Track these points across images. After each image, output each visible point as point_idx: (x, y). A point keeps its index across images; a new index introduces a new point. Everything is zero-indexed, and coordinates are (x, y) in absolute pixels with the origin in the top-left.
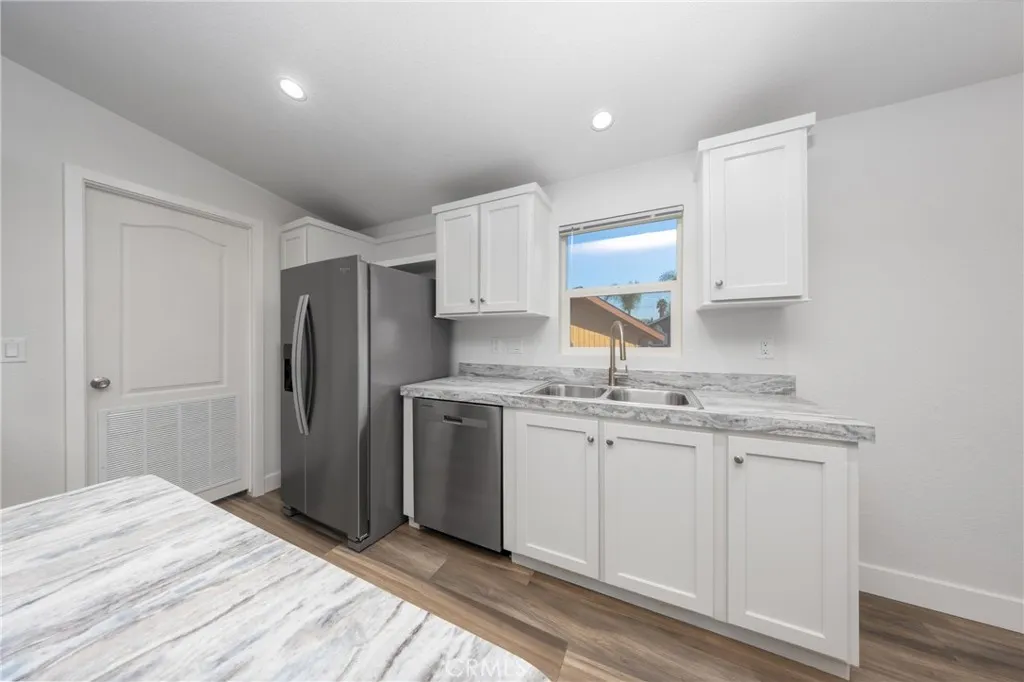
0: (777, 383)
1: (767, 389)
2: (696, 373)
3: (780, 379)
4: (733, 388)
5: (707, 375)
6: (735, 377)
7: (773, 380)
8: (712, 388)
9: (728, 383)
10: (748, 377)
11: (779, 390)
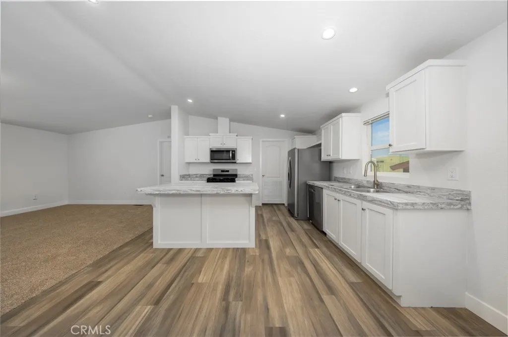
0: (459, 194)
1: (451, 197)
2: (413, 186)
3: (460, 192)
4: (432, 195)
5: (419, 187)
6: (433, 189)
7: (454, 192)
8: (422, 194)
9: (429, 192)
10: (440, 189)
11: (458, 198)
